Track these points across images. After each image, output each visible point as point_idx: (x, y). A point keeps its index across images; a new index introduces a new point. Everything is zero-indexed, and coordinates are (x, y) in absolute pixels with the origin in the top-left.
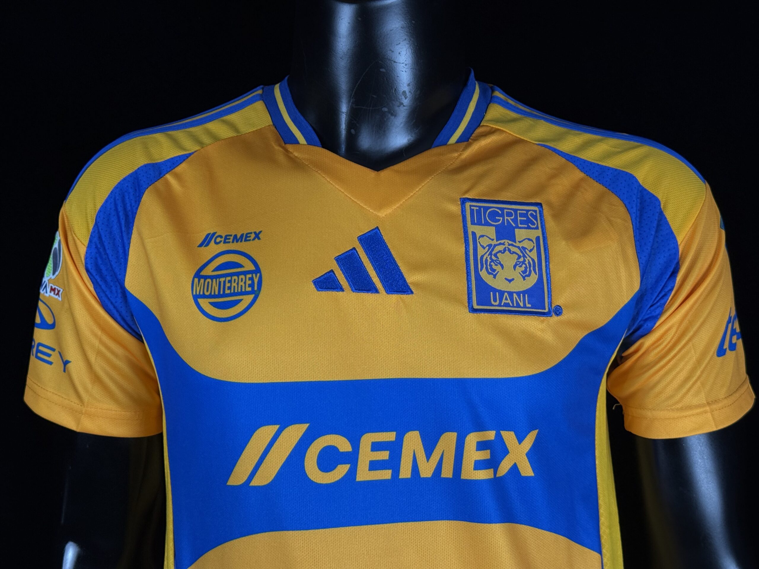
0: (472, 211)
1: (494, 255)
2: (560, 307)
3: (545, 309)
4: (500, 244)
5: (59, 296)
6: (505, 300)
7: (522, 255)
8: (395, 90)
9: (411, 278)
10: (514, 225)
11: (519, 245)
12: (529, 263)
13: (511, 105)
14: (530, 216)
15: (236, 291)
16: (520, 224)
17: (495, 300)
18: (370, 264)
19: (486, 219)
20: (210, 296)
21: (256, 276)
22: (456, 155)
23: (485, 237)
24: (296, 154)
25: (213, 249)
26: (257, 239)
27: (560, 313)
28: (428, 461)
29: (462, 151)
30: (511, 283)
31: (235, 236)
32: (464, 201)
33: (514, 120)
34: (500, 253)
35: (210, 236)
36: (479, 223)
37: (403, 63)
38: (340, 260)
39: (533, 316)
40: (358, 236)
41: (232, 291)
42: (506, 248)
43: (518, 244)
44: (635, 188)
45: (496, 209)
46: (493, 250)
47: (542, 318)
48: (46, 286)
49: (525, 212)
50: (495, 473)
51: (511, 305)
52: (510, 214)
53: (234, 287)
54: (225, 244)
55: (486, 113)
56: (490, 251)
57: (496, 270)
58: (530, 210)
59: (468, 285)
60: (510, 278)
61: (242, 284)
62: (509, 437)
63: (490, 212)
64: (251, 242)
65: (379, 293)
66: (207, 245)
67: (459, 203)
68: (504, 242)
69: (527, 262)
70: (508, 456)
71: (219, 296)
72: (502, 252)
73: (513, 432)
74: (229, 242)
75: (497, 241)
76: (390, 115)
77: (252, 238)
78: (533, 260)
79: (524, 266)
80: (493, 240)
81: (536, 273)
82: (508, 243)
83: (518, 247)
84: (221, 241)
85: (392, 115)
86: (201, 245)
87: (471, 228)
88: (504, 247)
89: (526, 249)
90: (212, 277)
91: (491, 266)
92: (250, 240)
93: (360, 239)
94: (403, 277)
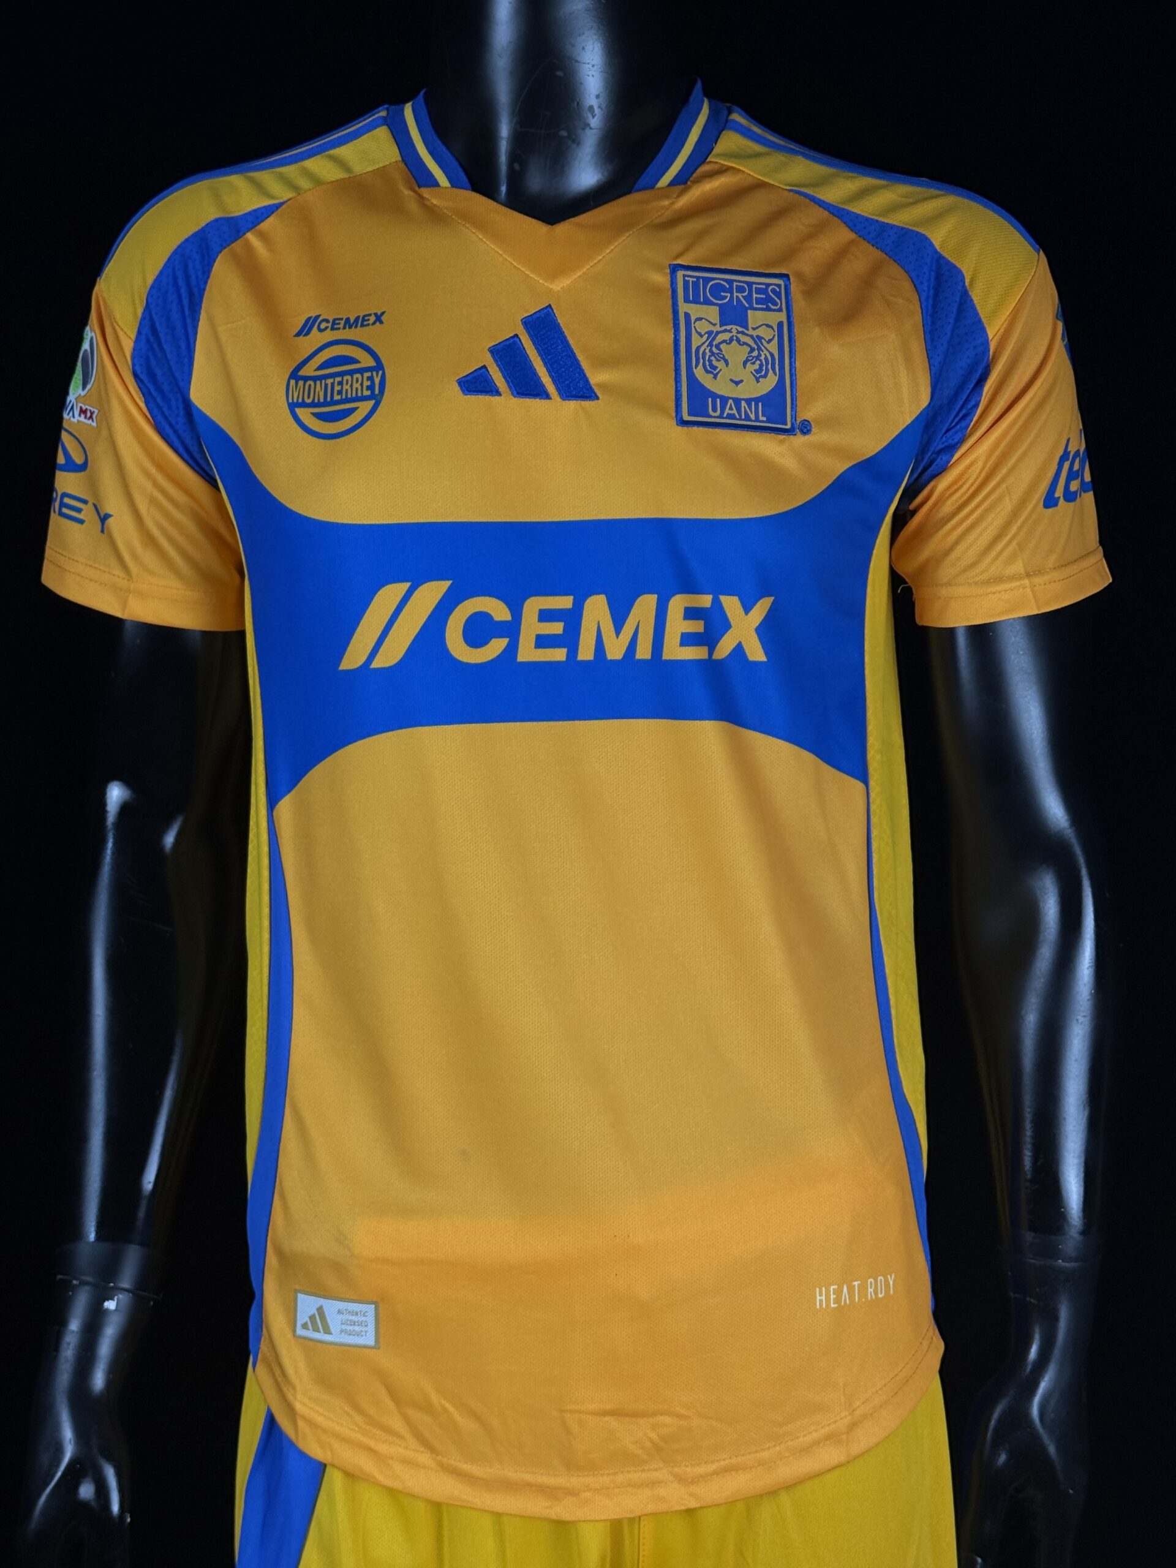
0: (686, 283)
1: (715, 347)
2: (808, 422)
3: (786, 424)
4: (725, 331)
5: (93, 421)
6: (729, 409)
7: (756, 348)
8: (578, 103)
9: (596, 378)
10: (747, 305)
11: (753, 334)
12: (766, 359)
13: (754, 133)
14: (770, 293)
15: (349, 396)
16: (756, 304)
17: (714, 409)
18: (539, 358)
19: (707, 295)
20: (313, 405)
21: (377, 375)
22: (666, 203)
23: (703, 320)
24: (435, 201)
25: (317, 338)
26: (378, 323)
27: (808, 431)
28: (617, 638)
29: (676, 198)
30: (739, 386)
31: (348, 320)
32: (674, 269)
33: (757, 155)
34: (725, 344)
35: (311, 320)
36: (696, 301)
37: (588, 64)
38: (493, 351)
39: (768, 434)
40: (523, 317)
41: (344, 397)
42: (733, 336)
43: (750, 332)
44: (928, 255)
45: (722, 282)
46: (714, 339)
47: (781, 437)
48: (72, 408)
49: (764, 287)
50: (711, 653)
51: (738, 417)
52: (740, 290)
53: (347, 390)
54: (332, 332)
55: (716, 144)
56: (710, 340)
57: (717, 367)
58: (771, 284)
59: (676, 388)
60: (737, 379)
61: (358, 385)
62: (731, 604)
63: (712, 285)
64: (370, 327)
65: (551, 399)
66: (307, 334)
67: (668, 271)
68: (732, 328)
69: (763, 358)
70: (730, 631)
71: (326, 404)
72: (728, 341)
73: (737, 598)
74: (339, 329)
75: (720, 327)
76: (570, 142)
77: (371, 322)
78: (772, 355)
79: (758, 362)
80: (714, 325)
81: (775, 374)
82: (737, 330)
83: (752, 336)
84: (327, 328)
85: (574, 141)
86: (298, 334)
87: (683, 307)
88: (731, 335)
89: (763, 338)
90: (315, 379)
91: (710, 361)
92: (368, 325)
93: (525, 322)
94: (585, 375)
